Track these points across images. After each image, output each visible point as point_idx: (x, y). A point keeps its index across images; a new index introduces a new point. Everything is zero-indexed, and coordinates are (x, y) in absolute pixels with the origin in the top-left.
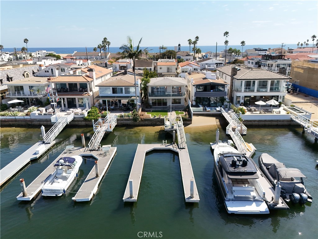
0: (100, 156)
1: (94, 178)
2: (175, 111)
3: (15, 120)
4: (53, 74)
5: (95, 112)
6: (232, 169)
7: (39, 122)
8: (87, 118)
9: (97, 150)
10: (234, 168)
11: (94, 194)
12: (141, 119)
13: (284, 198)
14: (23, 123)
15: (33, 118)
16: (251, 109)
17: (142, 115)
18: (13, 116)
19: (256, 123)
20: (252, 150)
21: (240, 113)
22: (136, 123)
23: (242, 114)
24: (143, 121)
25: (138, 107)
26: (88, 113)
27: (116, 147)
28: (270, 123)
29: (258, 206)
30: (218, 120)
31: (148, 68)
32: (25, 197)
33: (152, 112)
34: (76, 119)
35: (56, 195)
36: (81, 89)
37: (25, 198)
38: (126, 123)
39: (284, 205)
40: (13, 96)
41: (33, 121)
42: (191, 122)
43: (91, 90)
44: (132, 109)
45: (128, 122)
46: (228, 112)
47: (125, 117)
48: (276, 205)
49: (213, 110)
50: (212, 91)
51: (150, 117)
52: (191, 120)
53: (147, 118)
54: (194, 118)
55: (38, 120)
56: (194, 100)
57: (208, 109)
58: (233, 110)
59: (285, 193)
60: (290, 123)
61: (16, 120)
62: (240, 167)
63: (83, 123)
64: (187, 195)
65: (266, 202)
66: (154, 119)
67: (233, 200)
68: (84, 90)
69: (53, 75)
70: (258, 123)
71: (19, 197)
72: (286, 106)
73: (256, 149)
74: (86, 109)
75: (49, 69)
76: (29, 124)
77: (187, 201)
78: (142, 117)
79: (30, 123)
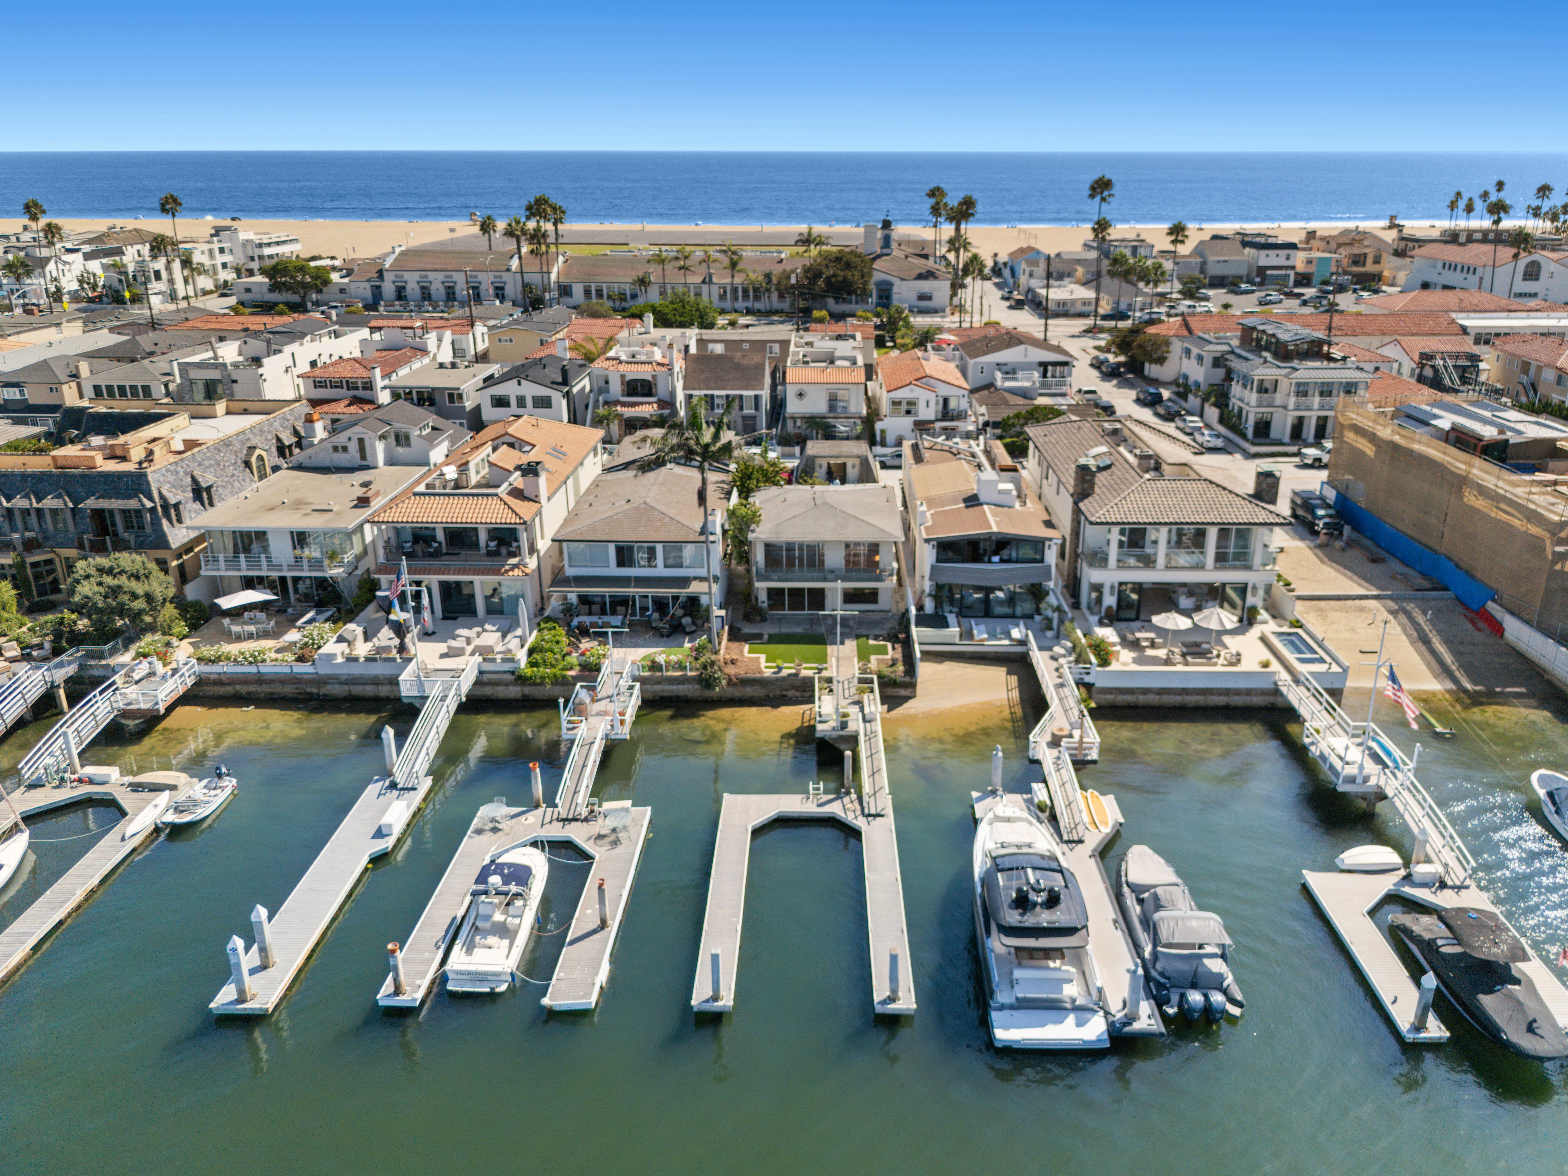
0: (599, 842)
1: (594, 932)
2: (858, 637)
3: (256, 677)
4: (363, 457)
5: (556, 649)
6: (1013, 917)
7: (346, 688)
8: (529, 674)
9: (586, 820)
10: (1020, 911)
11: (601, 987)
12: (730, 681)
13: (1160, 1002)
14: (288, 690)
15: (324, 670)
16: (1138, 639)
17: (733, 662)
18: (250, 663)
19: (1152, 699)
20: (1106, 824)
21: (1091, 663)
22: (708, 693)
23: (1099, 666)
24: (735, 684)
25: (715, 624)
26: (531, 652)
27: (649, 808)
28: (1200, 699)
29: (1080, 1024)
30: (1014, 680)
31: (745, 393)
32: (401, 998)
33: (769, 642)
34: (486, 677)
35: (492, 989)
36: (493, 544)
37: (402, 1000)
38: (672, 691)
39: (1153, 1022)
40: (227, 570)
41: (325, 683)
42: (915, 692)
43: (532, 550)
44: (694, 628)
45: (681, 687)
46: (1050, 649)
47: (667, 670)
48: (1130, 1024)
49: (1000, 639)
50: (996, 559)
51: (761, 672)
52: (912, 685)
53: (750, 675)
54: (925, 670)
55: (343, 678)
56: (930, 595)
57: (980, 632)
58: (1069, 644)
59: (1167, 989)
60: (1270, 699)
61: (260, 679)
62: (1038, 909)
63: (514, 692)
64: (880, 991)
65: (1107, 1013)
66: (777, 680)
67: (1012, 1007)
68: (504, 551)
69: (364, 463)
70: (1158, 697)
71: (384, 994)
72: (1274, 617)
73: (1122, 820)
74: (519, 632)
75: (350, 439)
76: (311, 694)
77: (879, 1009)
78: (731, 670)
79: (314, 690)
